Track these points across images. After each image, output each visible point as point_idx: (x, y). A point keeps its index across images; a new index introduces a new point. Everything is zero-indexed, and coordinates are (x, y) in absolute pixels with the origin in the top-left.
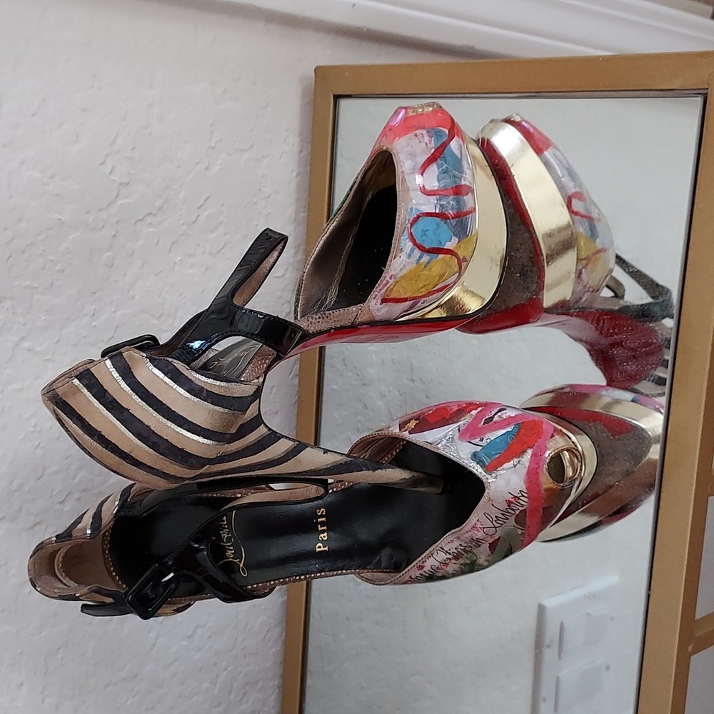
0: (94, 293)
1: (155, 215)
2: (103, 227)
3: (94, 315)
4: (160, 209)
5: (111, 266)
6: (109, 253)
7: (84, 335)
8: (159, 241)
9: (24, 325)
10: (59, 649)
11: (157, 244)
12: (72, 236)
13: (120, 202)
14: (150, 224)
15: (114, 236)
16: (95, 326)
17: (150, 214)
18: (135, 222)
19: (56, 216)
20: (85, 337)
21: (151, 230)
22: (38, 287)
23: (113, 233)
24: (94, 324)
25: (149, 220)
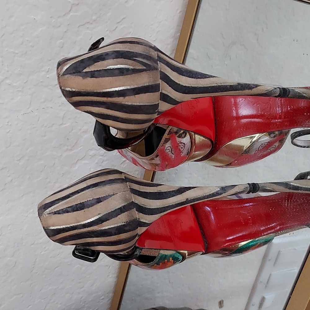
0: (50, 60)
1: (92, 24)
2: (60, 26)
3: (48, 71)
4: (95, 21)
5: (62, 47)
6: (61, 41)
7: (41, 81)
8: (91, 38)
9: (8, 71)
10: (9, 225)
11: (90, 39)
12: (41, 29)
13: (71, 14)
14: (88, 28)
15: (66, 32)
16: (48, 77)
17: (88, 22)
18: (79, 26)
19: (33, 17)
20: (41, 82)
21: (87, 31)
22: (18, 53)
23: (65, 30)
24: (48, 76)
25: (87, 26)
